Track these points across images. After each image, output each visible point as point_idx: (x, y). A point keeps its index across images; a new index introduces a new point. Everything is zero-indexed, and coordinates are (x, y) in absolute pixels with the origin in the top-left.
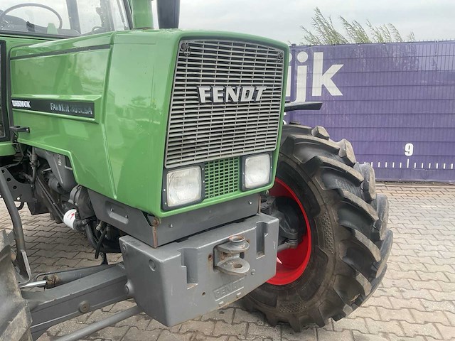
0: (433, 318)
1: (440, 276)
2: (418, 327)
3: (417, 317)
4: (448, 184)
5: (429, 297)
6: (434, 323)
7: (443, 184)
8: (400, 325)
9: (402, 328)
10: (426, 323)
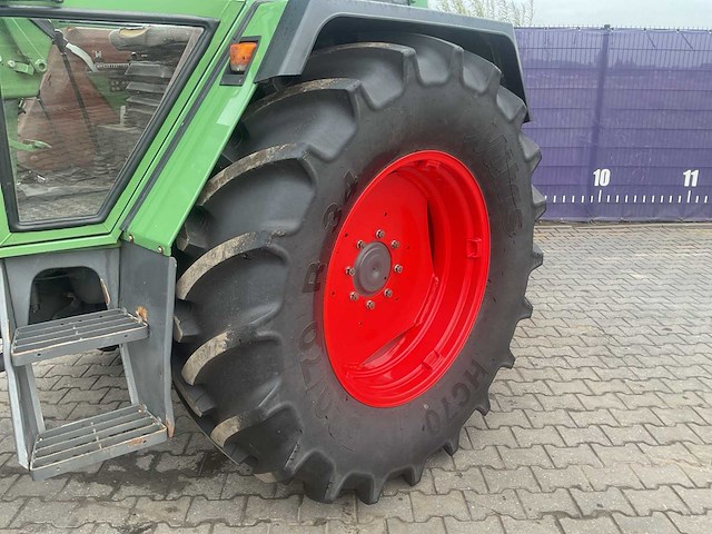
0: (542, 374)
1: (551, 331)
2: (527, 385)
3: (525, 375)
4: (559, 223)
5: (537, 354)
6: (544, 381)
7: (553, 223)
8: (507, 385)
9: (510, 389)
10: (535, 380)
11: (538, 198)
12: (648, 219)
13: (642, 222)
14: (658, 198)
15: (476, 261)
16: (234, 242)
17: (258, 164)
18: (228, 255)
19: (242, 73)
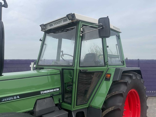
11: (147, 96)
12: (152, 96)
13: (151, 97)
14: (153, 92)
15: (138, 108)
16: (113, 107)
17: (115, 94)
18: (112, 110)
19: (109, 79)
